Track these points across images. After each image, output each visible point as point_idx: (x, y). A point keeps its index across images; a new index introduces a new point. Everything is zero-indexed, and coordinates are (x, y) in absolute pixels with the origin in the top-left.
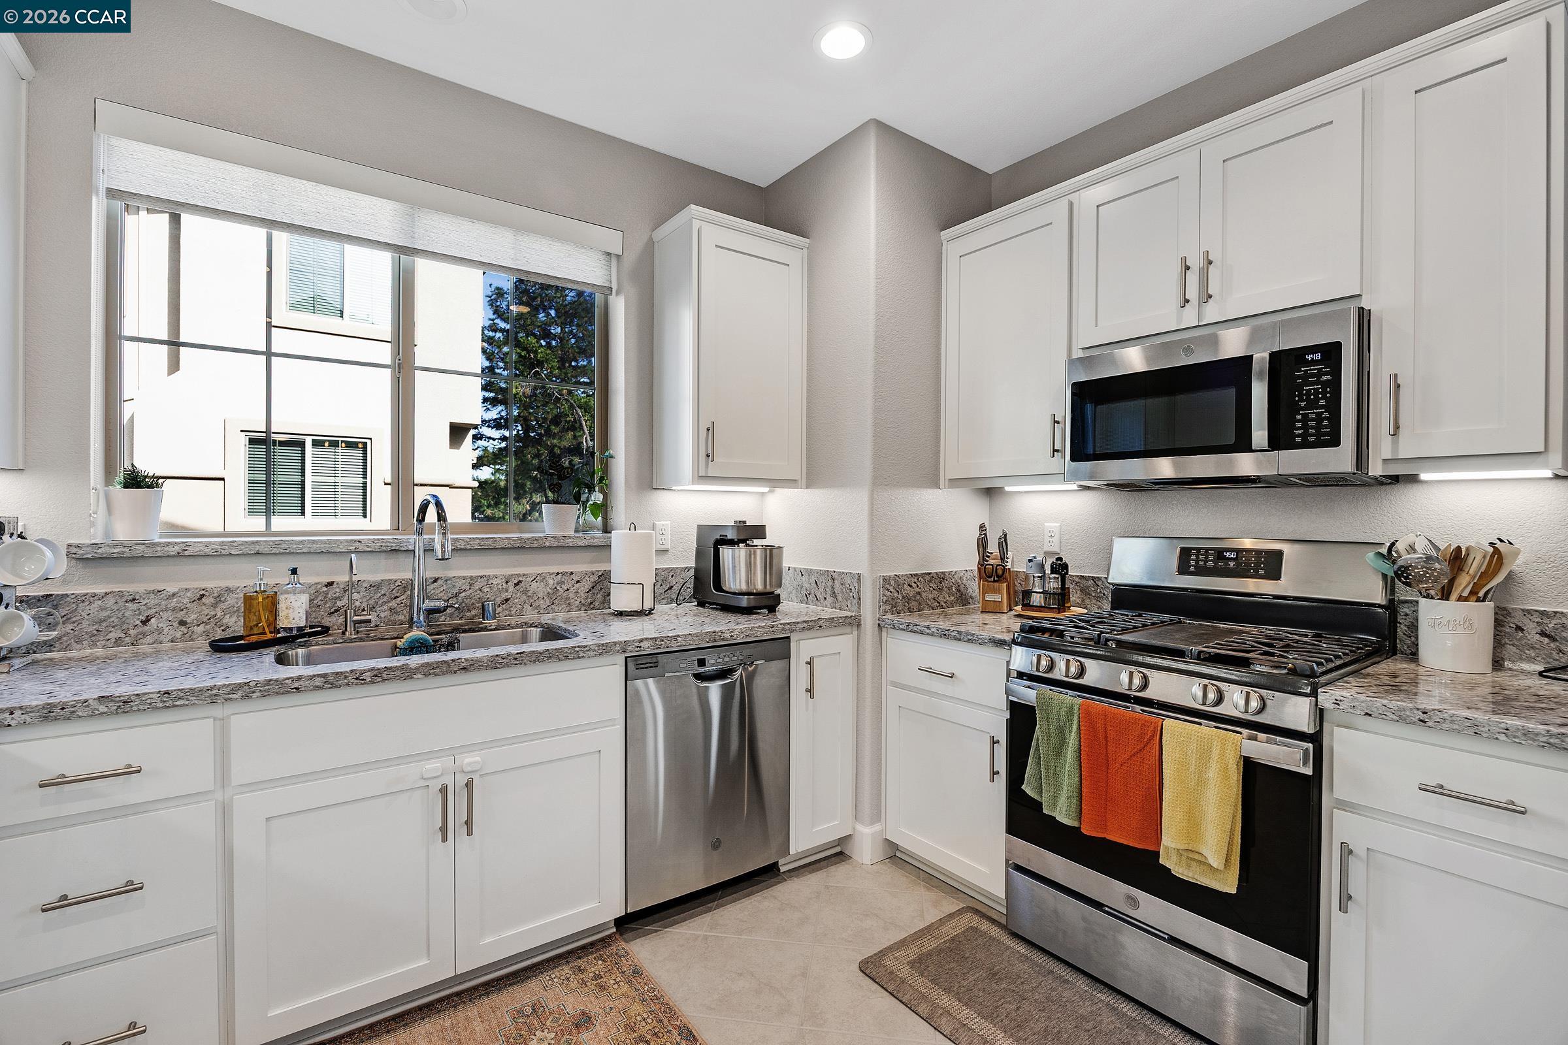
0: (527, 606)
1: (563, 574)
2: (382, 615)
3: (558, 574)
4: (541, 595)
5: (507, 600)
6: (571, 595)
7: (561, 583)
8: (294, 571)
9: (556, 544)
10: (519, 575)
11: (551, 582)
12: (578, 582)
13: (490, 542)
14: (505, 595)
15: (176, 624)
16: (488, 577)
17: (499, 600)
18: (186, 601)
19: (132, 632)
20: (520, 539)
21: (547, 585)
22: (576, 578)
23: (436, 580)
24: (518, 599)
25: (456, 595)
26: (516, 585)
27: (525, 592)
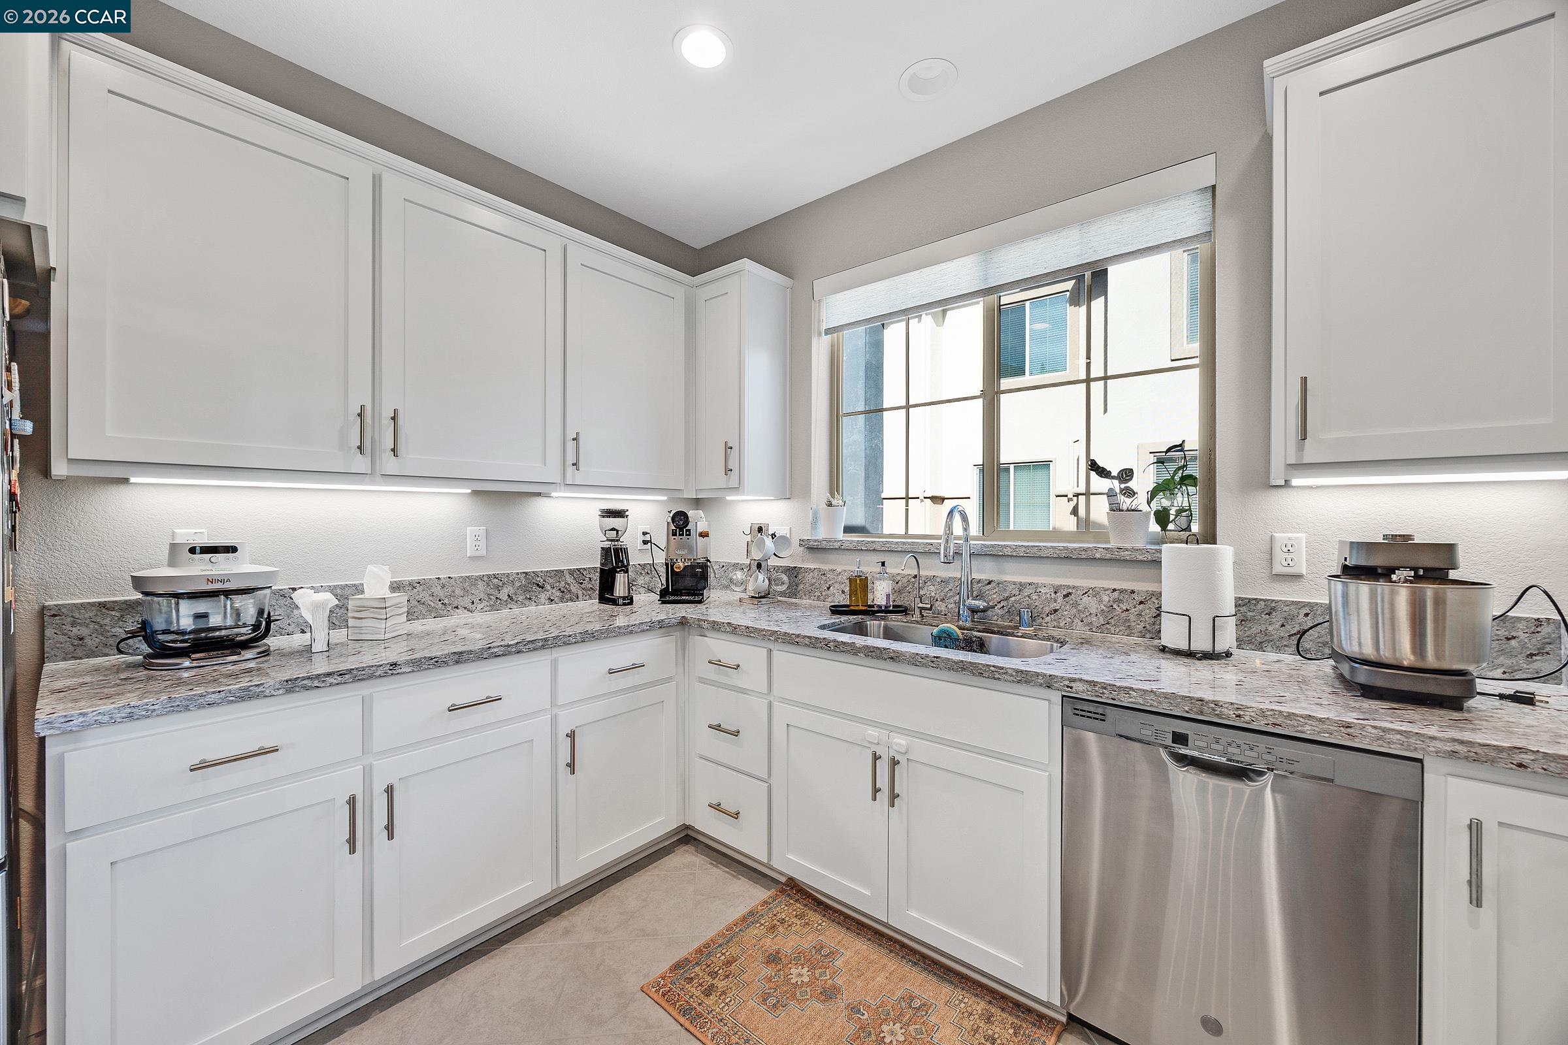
0: (1077, 621)
1: (1122, 591)
2: (950, 606)
3: (1114, 590)
4: (1093, 611)
5: (1056, 611)
6: (1132, 618)
7: (1119, 601)
8: (883, 564)
9: (1109, 556)
10: (1068, 587)
11: (1106, 598)
12: (1141, 603)
13: (1035, 550)
14: (1054, 606)
15: (840, 592)
16: (1037, 586)
17: (1047, 610)
18: (845, 578)
19: (824, 594)
20: (1066, 548)
21: (1101, 601)
22: (1138, 598)
23: (989, 583)
24: (1067, 612)
25: (1007, 599)
26: (1065, 596)
27: (1075, 605)
